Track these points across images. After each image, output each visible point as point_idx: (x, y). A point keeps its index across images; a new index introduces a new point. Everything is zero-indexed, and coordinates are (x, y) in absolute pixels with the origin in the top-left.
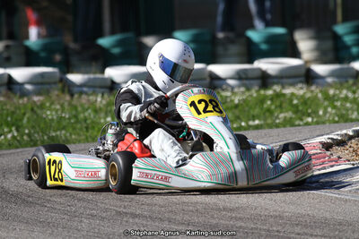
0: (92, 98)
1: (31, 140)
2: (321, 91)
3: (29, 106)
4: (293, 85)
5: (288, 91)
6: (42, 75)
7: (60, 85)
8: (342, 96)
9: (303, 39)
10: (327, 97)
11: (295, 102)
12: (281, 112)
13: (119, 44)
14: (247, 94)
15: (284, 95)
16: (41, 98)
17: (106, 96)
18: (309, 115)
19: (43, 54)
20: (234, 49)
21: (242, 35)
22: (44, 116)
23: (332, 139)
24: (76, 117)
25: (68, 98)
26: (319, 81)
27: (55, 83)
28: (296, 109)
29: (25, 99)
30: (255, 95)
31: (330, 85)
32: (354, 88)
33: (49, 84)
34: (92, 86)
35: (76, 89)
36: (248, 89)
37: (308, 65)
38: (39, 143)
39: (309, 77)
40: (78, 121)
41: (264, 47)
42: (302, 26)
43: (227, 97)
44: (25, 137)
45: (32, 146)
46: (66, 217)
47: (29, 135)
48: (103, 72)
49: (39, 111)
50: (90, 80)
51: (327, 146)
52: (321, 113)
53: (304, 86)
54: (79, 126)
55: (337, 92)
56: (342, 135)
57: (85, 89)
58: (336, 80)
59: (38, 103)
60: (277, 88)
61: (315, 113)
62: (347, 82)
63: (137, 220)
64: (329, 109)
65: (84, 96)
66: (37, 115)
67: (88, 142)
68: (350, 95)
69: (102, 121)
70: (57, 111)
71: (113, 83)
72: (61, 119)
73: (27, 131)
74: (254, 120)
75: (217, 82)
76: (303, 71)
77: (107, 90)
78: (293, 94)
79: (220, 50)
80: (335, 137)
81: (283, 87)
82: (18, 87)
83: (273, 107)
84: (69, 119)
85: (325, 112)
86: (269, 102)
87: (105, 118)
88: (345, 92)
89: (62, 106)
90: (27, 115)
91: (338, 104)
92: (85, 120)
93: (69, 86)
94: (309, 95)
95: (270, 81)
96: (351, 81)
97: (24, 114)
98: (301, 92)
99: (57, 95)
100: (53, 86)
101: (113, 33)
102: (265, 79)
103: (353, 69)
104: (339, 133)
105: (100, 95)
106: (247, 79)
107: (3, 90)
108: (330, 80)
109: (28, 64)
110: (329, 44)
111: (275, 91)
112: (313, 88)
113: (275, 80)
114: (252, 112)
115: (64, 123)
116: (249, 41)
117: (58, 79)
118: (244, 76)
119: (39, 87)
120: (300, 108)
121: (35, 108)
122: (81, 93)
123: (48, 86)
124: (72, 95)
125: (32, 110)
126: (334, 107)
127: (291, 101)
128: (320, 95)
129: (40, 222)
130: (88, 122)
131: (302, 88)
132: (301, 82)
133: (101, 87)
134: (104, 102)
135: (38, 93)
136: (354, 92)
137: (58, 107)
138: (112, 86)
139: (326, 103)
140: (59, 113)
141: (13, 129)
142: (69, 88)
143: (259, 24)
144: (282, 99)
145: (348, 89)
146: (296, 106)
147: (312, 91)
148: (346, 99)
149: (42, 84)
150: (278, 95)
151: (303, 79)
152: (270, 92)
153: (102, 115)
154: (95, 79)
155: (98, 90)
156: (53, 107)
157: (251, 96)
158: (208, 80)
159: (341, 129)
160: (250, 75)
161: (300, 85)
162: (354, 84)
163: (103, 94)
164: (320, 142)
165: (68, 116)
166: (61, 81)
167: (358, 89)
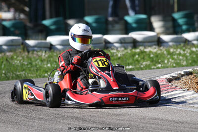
0: (40, 53)
1: (6, 77)
2: (166, 50)
3: (5, 58)
4: (150, 46)
5: (148, 50)
6: (12, 41)
7: (22, 46)
8: (177, 52)
9: (156, 21)
10: (169, 53)
11: (152, 56)
12: (144, 61)
13: (54, 23)
14: (126, 51)
15: (145, 52)
16: (11, 54)
17: (47, 52)
18: (159, 63)
19: (12, 29)
20: (118, 26)
21: (122, 19)
22: (13, 63)
23: (172, 76)
24: (31, 63)
25: (26, 53)
26: (165, 44)
27: (19, 45)
28: (152, 60)
29: (3, 54)
30: (129, 52)
31: (171, 47)
32: (184, 48)
33: (16, 45)
34: (40, 47)
35: (30, 49)
36: (126, 49)
37: (159, 36)
38: (10, 78)
39: (159, 42)
40: (32, 66)
41: (134, 25)
42: (155, 14)
43: (114, 53)
44: (3, 75)
45: (7, 80)
46: (26, 119)
47: (5, 74)
48: (46, 39)
49: (10, 61)
50: (38, 43)
51: (170, 80)
52: (166, 62)
53: (157, 47)
54: (32, 69)
55: (175, 50)
56: (178, 74)
57: (36, 49)
58: (174, 44)
59: (10, 57)
60: (142, 48)
61: (163, 62)
62: (180, 45)
63: (65, 121)
64: (171, 60)
65: (35, 52)
66: (10, 63)
67: (37, 78)
68: (182, 52)
69: (45, 66)
70: (20, 61)
71: (51, 45)
72: (22, 65)
73: (4, 72)
74: (129, 66)
75: (109, 45)
76: (156, 39)
77: (48, 49)
78: (150, 52)
79: (110, 27)
80: (174, 75)
81: (145, 48)
83: (139, 59)
84: (27, 65)
85: (168, 61)
86: (137, 56)
87: (47, 65)
88: (179, 50)
89: (23, 57)
90: (4, 63)
91: (176, 57)
92: (36, 65)
93: (27, 47)
94: (159, 52)
95: (138, 44)
96: (182, 44)
97: (2, 62)
98: (155, 50)
99: (20, 52)
100: (18, 47)
101: (51, 17)
102: (135, 43)
103: (183, 37)
104: (176, 73)
105: (44, 52)
106: (125, 43)
108: (171, 44)
109: (4, 34)
110: (170, 24)
111: (140, 50)
112: (162, 48)
113: (141, 44)
114: (128, 61)
115: (24, 68)
116: (126, 23)
117: (20, 43)
118: (123, 41)
120: (154, 59)
121: (8, 59)
122: (34, 51)
123: (14, 47)
124: (28, 52)
125: (7, 60)
126: (173, 59)
127: (149, 55)
128: (165, 52)
129: (12, 122)
130: (38, 66)
131: (155, 48)
132: (155, 45)
133: (45, 47)
134: (47, 56)
135: (10, 51)
136: (184, 50)
137: (21, 58)
138: (51, 47)
139: (169, 56)
140: (22, 61)
142: (26, 48)
143: (131, 13)
144: (144, 54)
145: (181, 49)
146: (152, 58)
147: (161, 50)
148: (180, 54)
149: (12, 46)
150: (142, 52)
151: (156, 43)
152: (138, 50)
153: (45, 63)
154: (41, 43)
155: (42, 49)
156: (18, 58)
157: (127, 52)
158: (104, 43)
159: (177, 71)
160: (127, 41)
161: (154, 47)
162: (184, 46)
163: (46, 52)
164: (166, 78)
165: (26, 63)
166: (22, 44)
167: (186, 48)
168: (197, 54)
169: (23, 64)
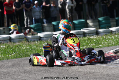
4: (93, 36)
10: (103, 39)
11: (94, 40)
12: (91, 44)
15: (91, 38)
18: (100, 44)
23: (116, 50)
24: (31, 48)
26: (100, 34)
27: (23, 39)
30: (82, 39)
35: (29, 40)
36: (80, 37)
38: (23, 56)
54: (32, 50)
55: (106, 37)
56: (118, 49)
57: (33, 40)
64: (105, 42)
66: (20, 48)
68: (110, 38)
71: (40, 37)
76: (96, 31)
78: (93, 38)
82: (13, 40)
86: (87, 41)
88: (108, 37)
89: (26, 45)
91: (108, 40)
92: (34, 49)
95: (86, 35)
98: (96, 38)
99: (24, 42)
102: (84, 34)
103: (110, 30)
107: (8, 41)
111: (88, 37)
113: (88, 34)
115: (28, 50)
118: (78, 34)
119: (19, 40)
121: (19, 46)
122: (31, 41)
123: (21, 40)
124: (28, 42)
125: (18, 47)
128: (101, 38)
133: (36, 39)
134: (38, 43)
135: (19, 42)
136: (111, 37)
138: (40, 39)
141: (13, 52)
142: (27, 40)
146: (95, 42)
147: (99, 37)
149: (19, 39)
150: (89, 39)
151: (96, 34)
152: (86, 38)
160: (80, 34)
161: (95, 36)
163: (38, 41)
164: (113, 52)
165: (29, 48)
166: (25, 38)
167: (112, 36)
168: (118, 39)
169: (27, 48)
